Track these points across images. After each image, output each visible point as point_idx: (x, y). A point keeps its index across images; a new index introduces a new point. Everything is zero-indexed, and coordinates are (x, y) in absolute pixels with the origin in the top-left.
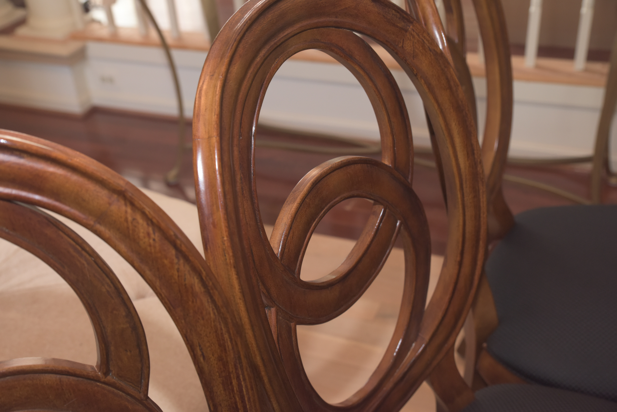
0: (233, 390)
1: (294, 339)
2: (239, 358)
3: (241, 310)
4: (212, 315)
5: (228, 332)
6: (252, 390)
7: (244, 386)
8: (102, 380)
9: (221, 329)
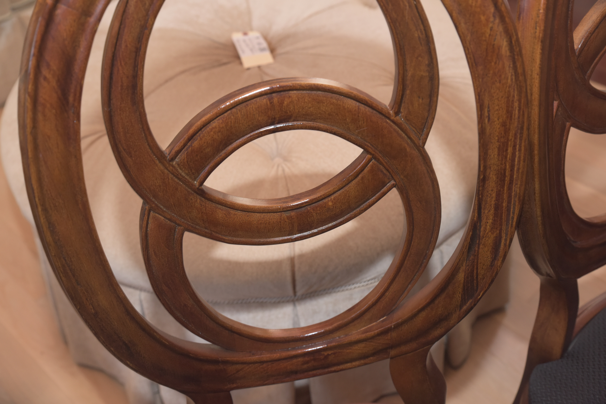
0: (506, 157)
1: (564, 138)
2: (522, 128)
3: (535, 86)
4: (509, 81)
5: (520, 101)
6: (524, 161)
7: (517, 157)
8: (392, 118)
9: (514, 96)
